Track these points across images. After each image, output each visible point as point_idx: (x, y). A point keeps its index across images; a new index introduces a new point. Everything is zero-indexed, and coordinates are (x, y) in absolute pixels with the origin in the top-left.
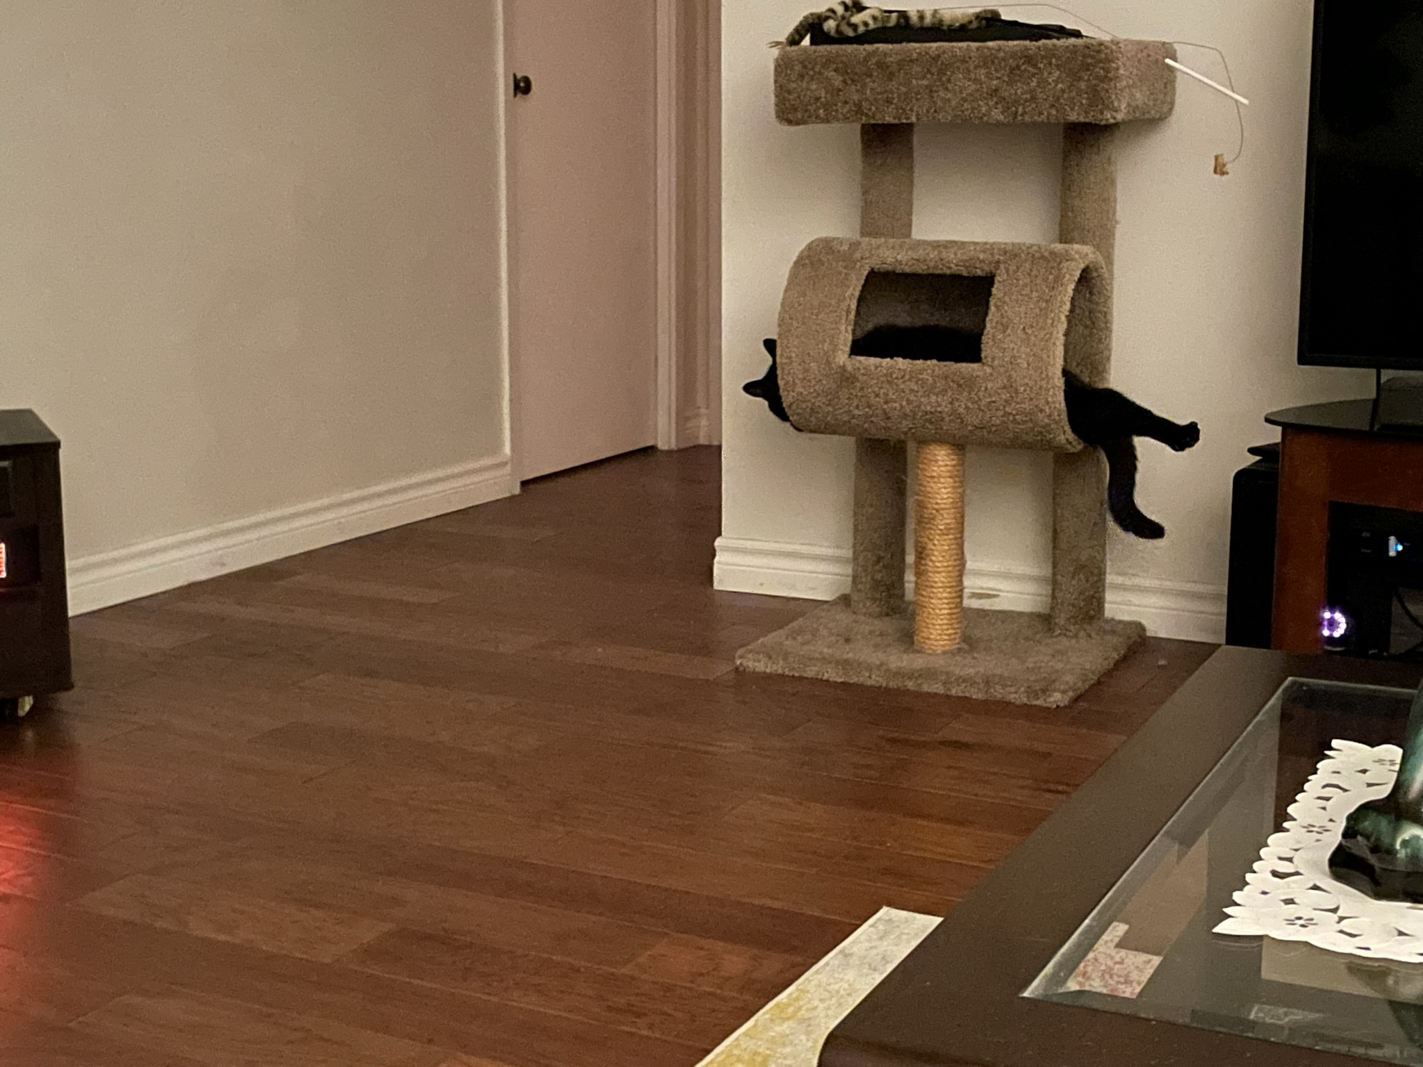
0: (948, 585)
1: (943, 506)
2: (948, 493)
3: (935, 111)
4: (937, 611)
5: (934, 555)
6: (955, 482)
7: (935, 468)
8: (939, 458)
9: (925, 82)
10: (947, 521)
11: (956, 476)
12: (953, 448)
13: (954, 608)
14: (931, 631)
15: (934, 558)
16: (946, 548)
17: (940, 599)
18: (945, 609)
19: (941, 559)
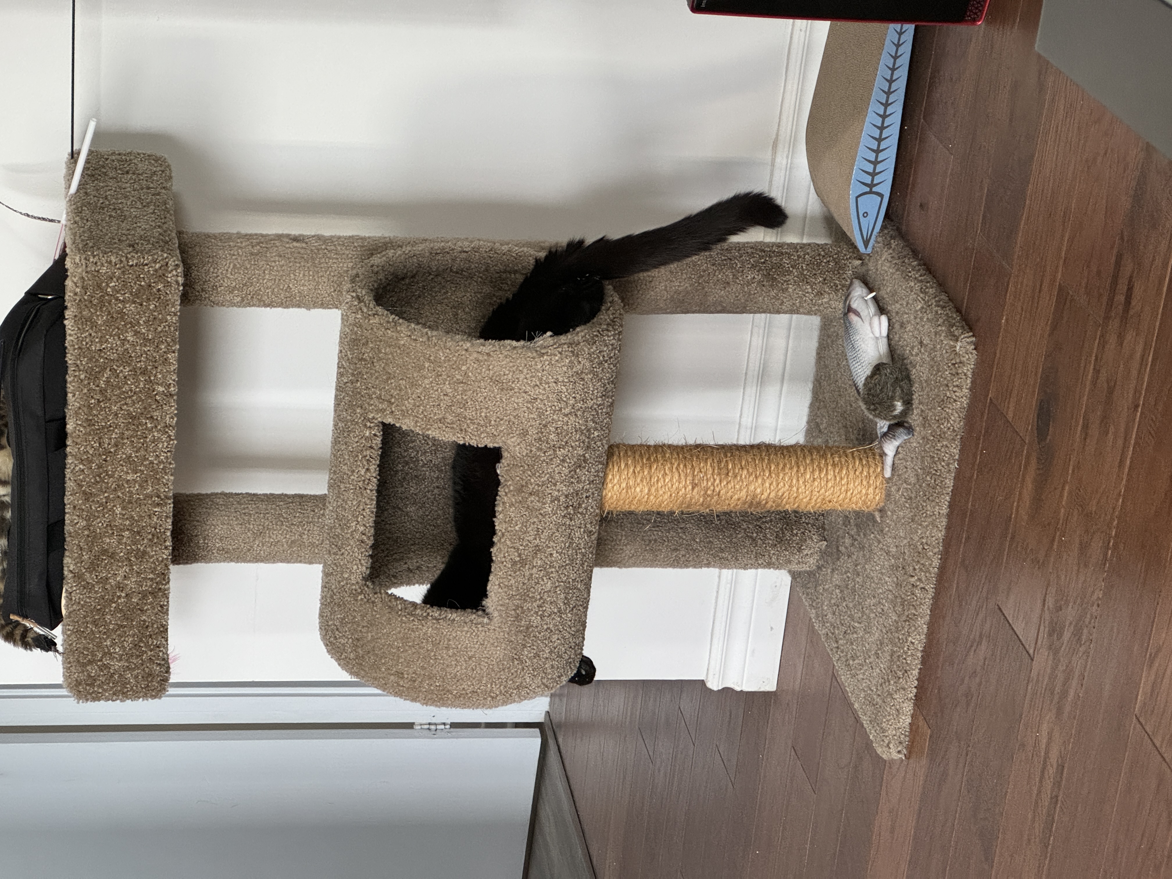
0: (795, 469)
1: (690, 478)
2: (671, 470)
3: (159, 497)
4: (830, 485)
5: (755, 489)
6: (656, 460)
7: (638, 489)
8: (624, 485)
9: (118, 510)
10: (710, 472)
11: (649, 459)
12: (611, 466)
13: (826, 460)
14: (856, 492)
15: (759, 491)
16: (745, 472)
17: (814, 480)
18: (827, 474)
19: (760, 481)
